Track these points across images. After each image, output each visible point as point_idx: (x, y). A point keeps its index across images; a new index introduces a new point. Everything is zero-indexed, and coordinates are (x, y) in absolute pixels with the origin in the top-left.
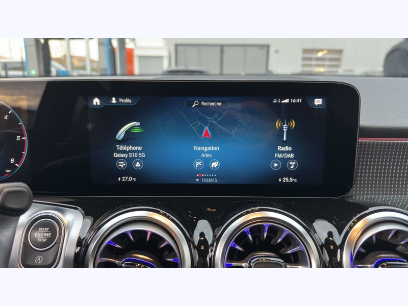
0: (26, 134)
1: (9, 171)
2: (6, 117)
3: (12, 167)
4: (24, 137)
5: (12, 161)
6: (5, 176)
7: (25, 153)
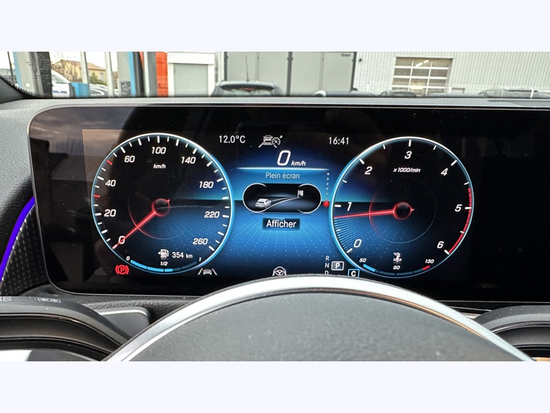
0: (472, 200)
1: (431, 261)
2: (445, 173)
3: (439, 255)
4: (468, 206)
5: (440, 245)
6: (424, 269)
7: (464, 233)
